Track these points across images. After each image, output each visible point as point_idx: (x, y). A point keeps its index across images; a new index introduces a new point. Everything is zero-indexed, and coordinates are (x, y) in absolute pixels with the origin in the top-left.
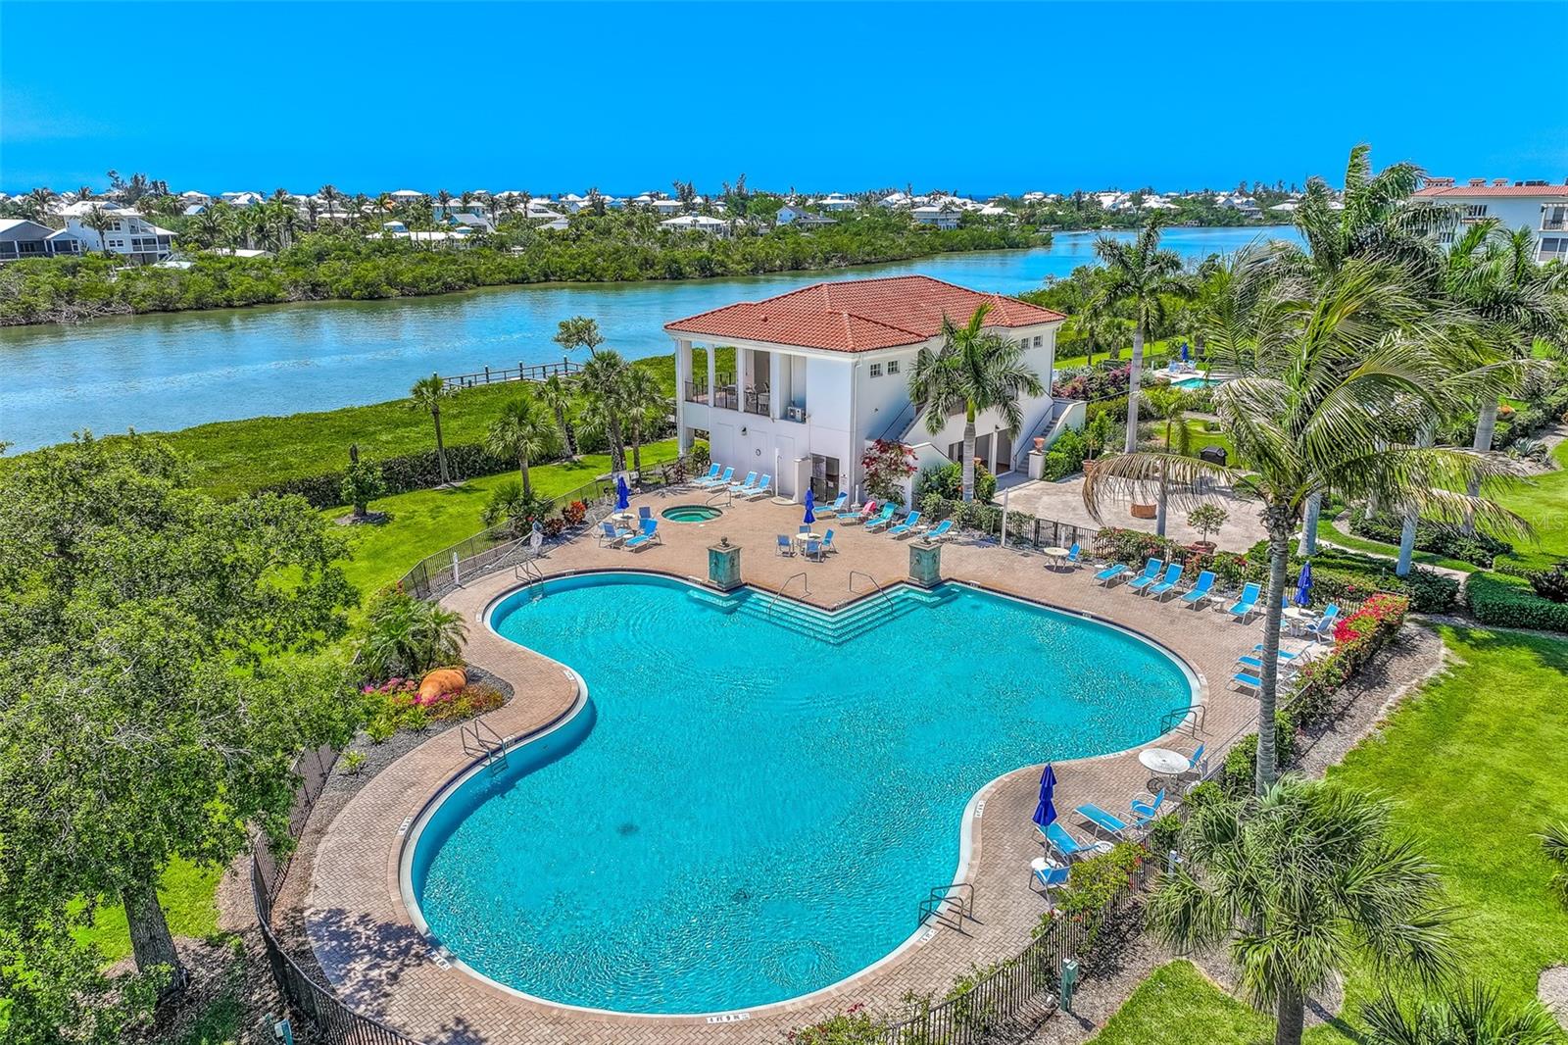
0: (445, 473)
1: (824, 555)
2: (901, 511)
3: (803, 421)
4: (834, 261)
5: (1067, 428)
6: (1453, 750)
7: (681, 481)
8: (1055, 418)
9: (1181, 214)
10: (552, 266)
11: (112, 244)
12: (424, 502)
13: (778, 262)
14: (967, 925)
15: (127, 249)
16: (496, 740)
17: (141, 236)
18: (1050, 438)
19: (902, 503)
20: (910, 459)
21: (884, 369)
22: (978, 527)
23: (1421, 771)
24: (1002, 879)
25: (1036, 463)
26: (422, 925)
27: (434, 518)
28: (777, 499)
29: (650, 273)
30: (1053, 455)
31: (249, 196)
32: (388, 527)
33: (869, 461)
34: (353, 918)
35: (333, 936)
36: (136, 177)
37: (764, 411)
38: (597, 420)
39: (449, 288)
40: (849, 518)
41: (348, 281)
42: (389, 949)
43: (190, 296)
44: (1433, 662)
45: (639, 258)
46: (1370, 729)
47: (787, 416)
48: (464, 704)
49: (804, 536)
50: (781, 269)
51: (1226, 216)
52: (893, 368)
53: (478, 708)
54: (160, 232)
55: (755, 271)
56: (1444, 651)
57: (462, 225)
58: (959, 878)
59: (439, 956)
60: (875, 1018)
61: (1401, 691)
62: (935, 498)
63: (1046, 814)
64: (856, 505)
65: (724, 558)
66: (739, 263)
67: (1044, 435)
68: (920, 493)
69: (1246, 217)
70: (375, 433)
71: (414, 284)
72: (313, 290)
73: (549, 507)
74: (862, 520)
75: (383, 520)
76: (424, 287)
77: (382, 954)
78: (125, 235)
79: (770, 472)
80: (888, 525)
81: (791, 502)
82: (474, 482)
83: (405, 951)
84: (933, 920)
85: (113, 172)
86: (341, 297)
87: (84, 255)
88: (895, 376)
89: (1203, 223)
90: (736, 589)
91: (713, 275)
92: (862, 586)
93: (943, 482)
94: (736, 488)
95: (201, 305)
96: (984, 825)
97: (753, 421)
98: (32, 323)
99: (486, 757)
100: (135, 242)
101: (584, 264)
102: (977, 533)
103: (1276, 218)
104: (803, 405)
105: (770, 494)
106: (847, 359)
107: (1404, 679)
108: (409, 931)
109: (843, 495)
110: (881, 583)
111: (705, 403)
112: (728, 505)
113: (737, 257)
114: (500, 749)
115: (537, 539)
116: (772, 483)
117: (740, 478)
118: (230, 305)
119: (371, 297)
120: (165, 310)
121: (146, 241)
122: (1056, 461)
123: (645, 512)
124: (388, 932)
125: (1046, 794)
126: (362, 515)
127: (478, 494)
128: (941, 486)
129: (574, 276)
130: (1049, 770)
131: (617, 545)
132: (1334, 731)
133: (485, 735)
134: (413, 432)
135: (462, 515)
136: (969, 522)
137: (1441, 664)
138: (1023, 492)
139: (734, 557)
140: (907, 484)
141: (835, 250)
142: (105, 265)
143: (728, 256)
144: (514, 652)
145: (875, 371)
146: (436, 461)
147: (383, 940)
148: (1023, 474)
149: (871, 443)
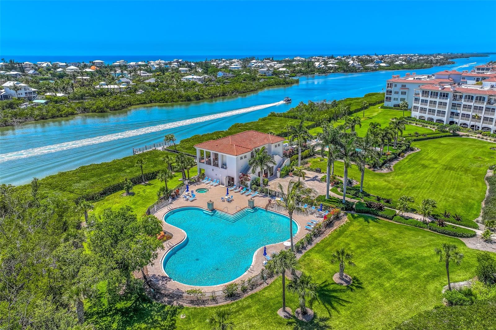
0: (144, 180)
1: (231, 201)
2: (247, 188)
3: (226, 169)
4: (235, 93)
5: (285, 165)
6: (340, 239)
7: (199, 181)
8: (283, 162)
9: (339, 69)
10: (153, 98)
11: (19, 94)
12: (141, 188)
13: (218, 94)
14: (252, 272)
15: (24, 95)
16: (172, 245)
17: (28, 91)
18: (282, 168)
19: (248, 187)
20: (249, 178)
21: (243, 158)
22: (263, 193)
23: (333, 243)
24: (259, 264)
25: (278, 174)
26: (168, 276)
27: (144, 193)
28: (221, 186)
29: (181, 100)
30: (282, 172)
31: (46, 64)
32: (135, 196)
33: (241, 178)
34: (157, 275)
35: (155, 278)
36: (11, 60)
37: (217, 165)
38: (179, 167)
39: (123, 107)
40: (236, 191)
41: (95, 107)
42: (164, 279)
43: (50, 114)
44: (343, 222)
45: (178, 95)
46: (326, 236)
47: (222, 167)
48: (165, 238)
49: (227, 197)
50: (219, 96)
51: (352, 69)
52: (245, 157)
53: (167, 239)
54: (33, 90)
55: (212, 97)
56: (347, 219)
57: (123, 82)
58: (252, 265)
59: (172, 280)
60: (237, 284)
61: (335, 228)
62: (255, 186)
63: (265, 254)
64: (238, 187)
65: (210, 205)
66: (207, 95)
67: (280, 168)
68: (251, 185)
69: (358, 69)
70: (124, 170)
71: (114, 107)
72: (84, 110)
73: (171, 191)
74: (240, 191)
75: (133, 194)
76: (117, 108)
77: (163, 280)
78: (23, 91)
79: (219, 180)
80: (245, 193)
81: (224, 186)
82: (151, 182)
83: (167, 280)
84: (247, 271)
85: (3, 59)
86: (92, 112)
87: (12, 99)
88: (246, 159)
89: (345, 71)
90: (213, 210)
91: (200, 99)
92: (238, 209)
93: (257, 182)
94: (212, 183)
95: (53, 117)
96: (257, 256)
97: (215, 168)
98: (7, 126)
99: (171, 248)
100: (26, 93)
101: (162, 98)
102: (263, 194)
103: (366, 69)
104: (226, 165)
105: (219, 184)
106: (235, 157)
107: (337, 225)
108: (166, 277)
109: (235, 185)
110: (242, 208)
111: (204, 163)
112: (210, 188)
113: (206, 94)
114: (173, 246)
115: (170, 200)
116: (219, 182)
117: (212, 180)
118: (61, 116)
119: (101, 112)
120: (43, 119)
121: (29, 93)
122: (283, 174)
123: (192, 192)
124: (163, 277)
125: (265, 251)
126: (129, 193)
127: (152, 185)
128: (256, 183)
129: (159, 101)
130: (265, 247)
131: (187, 200)
132: (320, 236)
133: (170, 244)
134: (134, 169)
135: (150, 192)
136: (262, 192)
137: (345, 222)
138: (275, 181)
139: (212, 204)
140: (249, 183)
141: (235, 89)
142: (20, 102)
143: (204, 93)
144: (171, 227)
145: (241, 158)
146: (141, 177)
147: (163, 278)
148: (276, 176)
149: (241, 174)
